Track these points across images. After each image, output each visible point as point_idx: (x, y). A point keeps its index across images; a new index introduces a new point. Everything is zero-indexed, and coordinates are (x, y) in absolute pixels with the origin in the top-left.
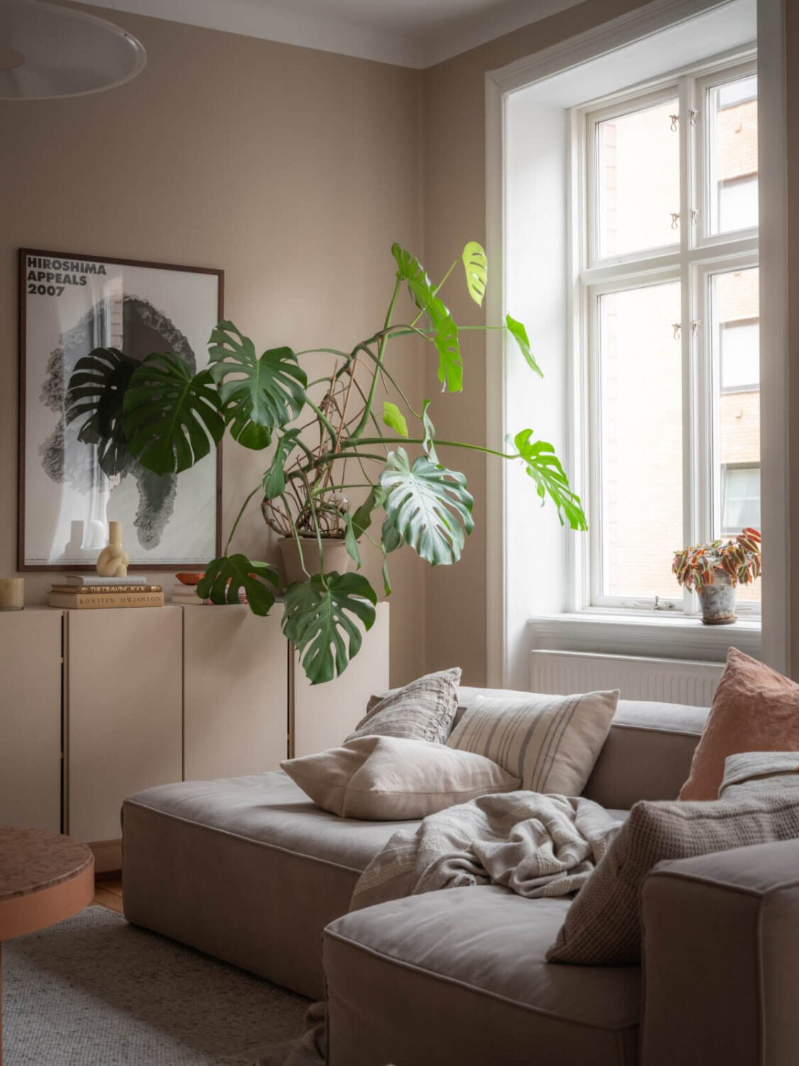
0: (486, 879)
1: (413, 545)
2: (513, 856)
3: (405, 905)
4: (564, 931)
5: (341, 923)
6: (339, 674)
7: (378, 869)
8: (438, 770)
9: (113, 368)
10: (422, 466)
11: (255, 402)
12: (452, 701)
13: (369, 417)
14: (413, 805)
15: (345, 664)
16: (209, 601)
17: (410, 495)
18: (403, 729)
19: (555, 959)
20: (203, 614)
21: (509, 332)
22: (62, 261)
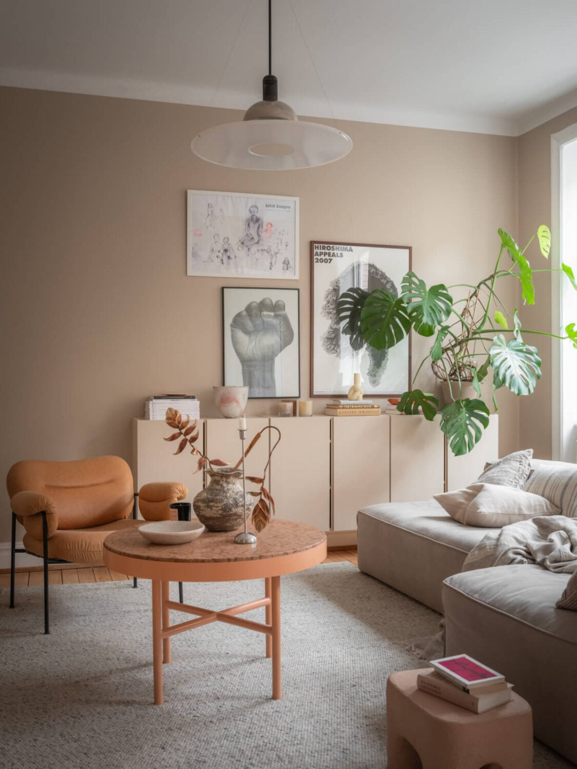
0: (533, 561)
1: (507, 384)
2: (547, 550)
3: (486, 572)
4: (565, 592)
5: (452, 579)
6: (469, 451)
7: (477, 552)
8: (515, 502)
9: (357, 297)
10: (513, 344)
11: (425, 313)
12: (527, 467)
13: (487, 319)
14: (500, 520)
15: (473, 446)
16: (404, 413)
17: (506, 359)
18: (500, 480)
19: (560, 607)
20: (401, 420)
21: (564, 272)
22: (331, 246)
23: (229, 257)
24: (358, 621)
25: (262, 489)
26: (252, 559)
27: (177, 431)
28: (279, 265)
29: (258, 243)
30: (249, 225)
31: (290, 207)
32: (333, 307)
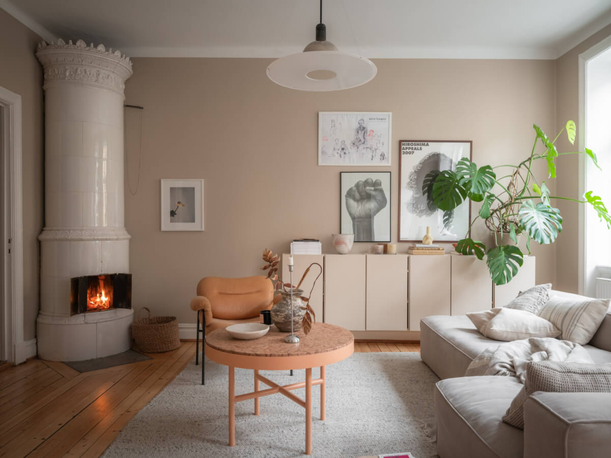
0: (514, 374)
1: (532, 236)
3: (469, 380)
4: (509, 410)
5: (445, 382)
6: (508, 282)
7: (477, 361)
10: (540, 206)
11: (473, 186)
12: (546, 296)
13: (526, 189)
15: (511, 279)
16: (462, 254)
17: (533, 217)
18: (522, 305)
20: (458, 258)
22: (414, 143)
23: (345, 153)
24: (400, 399)
25: (308, 305)
26: (282, 355)
27: (268, 263)
28: (378, 157)
29: (364, 143)
30: (358, 132)
31: (385, 119)
32: (414, 183)
